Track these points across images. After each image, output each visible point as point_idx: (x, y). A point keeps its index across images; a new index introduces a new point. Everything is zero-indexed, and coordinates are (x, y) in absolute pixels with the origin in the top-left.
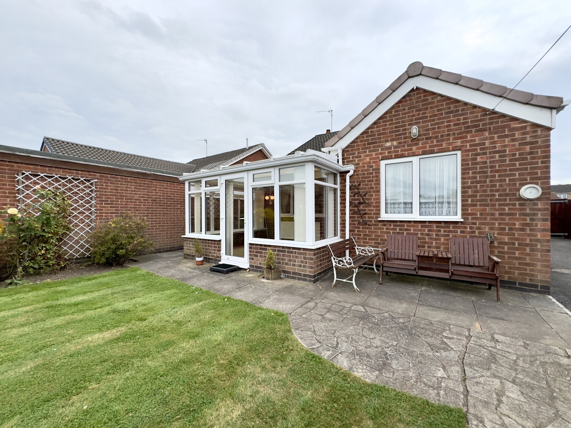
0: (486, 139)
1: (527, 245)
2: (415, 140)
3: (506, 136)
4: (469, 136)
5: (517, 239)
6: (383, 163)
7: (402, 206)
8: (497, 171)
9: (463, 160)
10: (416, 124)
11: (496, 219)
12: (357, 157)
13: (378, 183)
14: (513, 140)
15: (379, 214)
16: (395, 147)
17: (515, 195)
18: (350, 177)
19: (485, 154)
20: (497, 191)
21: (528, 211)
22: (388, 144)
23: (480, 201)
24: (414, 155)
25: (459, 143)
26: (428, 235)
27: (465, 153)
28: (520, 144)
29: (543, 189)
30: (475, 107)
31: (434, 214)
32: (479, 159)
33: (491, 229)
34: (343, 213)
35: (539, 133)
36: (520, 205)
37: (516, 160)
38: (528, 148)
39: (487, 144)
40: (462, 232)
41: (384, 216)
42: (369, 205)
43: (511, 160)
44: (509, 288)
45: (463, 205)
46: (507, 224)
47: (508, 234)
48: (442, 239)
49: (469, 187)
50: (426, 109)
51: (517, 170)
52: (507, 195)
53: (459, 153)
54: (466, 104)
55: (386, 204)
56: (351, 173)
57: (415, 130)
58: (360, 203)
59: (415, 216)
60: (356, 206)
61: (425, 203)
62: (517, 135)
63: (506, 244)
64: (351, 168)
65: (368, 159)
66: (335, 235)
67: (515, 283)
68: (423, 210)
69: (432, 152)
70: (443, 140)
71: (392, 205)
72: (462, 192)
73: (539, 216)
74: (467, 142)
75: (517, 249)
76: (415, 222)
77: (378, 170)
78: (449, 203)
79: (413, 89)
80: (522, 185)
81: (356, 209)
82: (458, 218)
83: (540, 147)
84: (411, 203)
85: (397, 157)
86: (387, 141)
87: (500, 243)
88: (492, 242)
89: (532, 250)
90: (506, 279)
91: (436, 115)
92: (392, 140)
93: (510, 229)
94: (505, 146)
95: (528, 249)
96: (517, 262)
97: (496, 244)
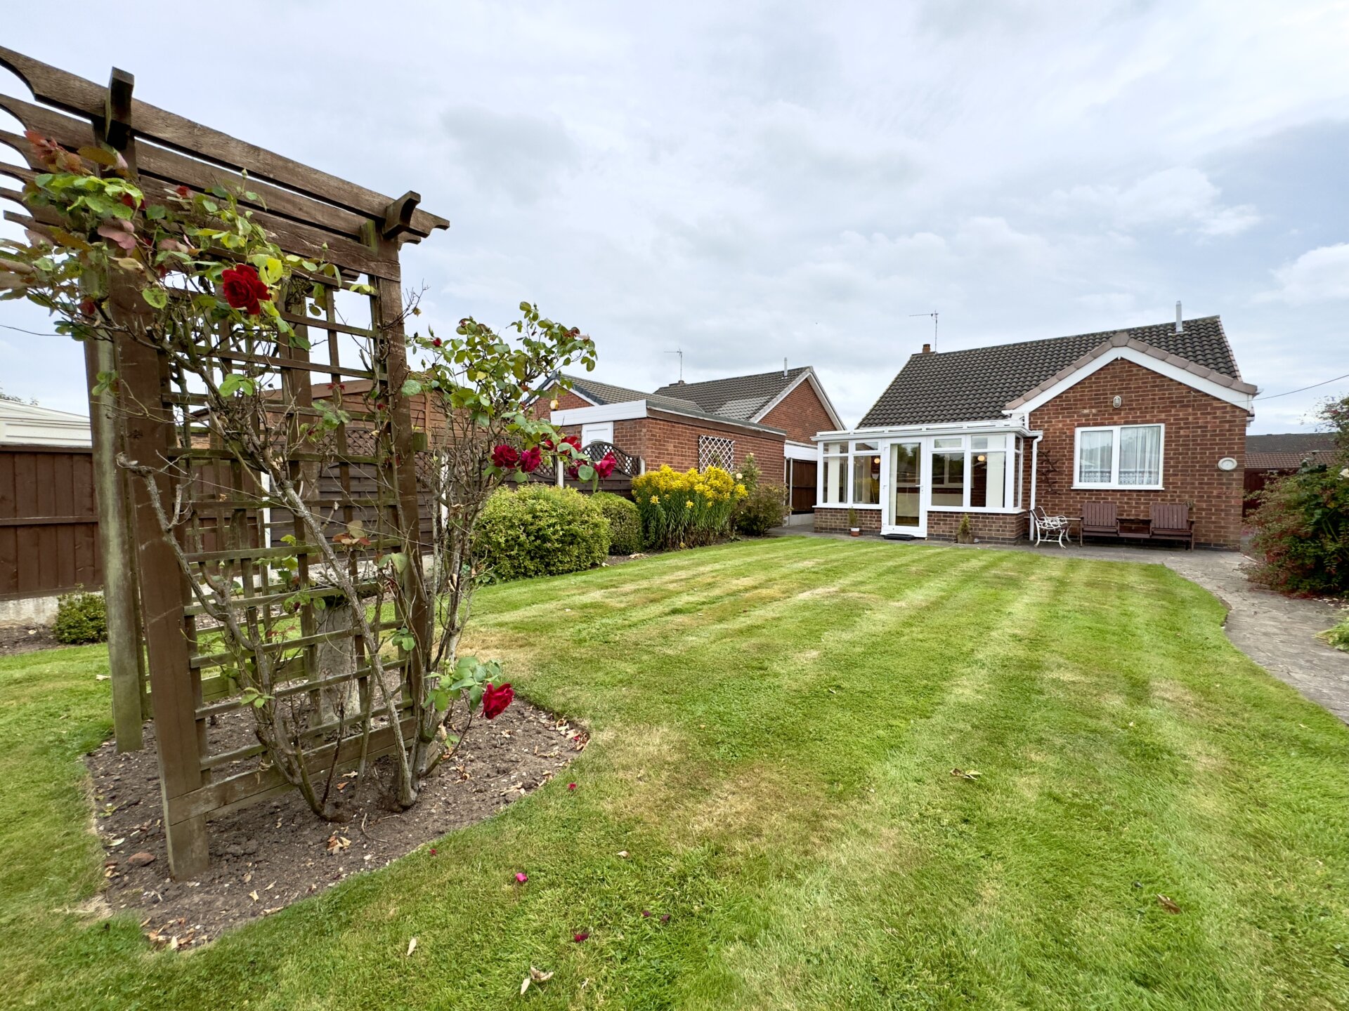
0: (1189, 414)
1: (1222, 510)
2: (1117, 410)
3: (1209, 414)
4: (1173, 410)
5: (1214, 506)
6: (1078, 431)
7: (1099, 474)
8: (1199, 445)
9: (1166, 433)
10: (1118, 393)
11: (1196, 488)
12: (1047, 422)
13: (1072, 451)
14: (1215, 418)
15: (1072, 483)
16: (1094, 415)
17: (1213, 466)
18: (1038, 443)
19: (1188, 428)
20: (1198, 462)
21: (1224, 481)
22: (1086, 411)
23: (1182, 471)
24: (1115, 424)
25: (1163, 416)
26: (1127, 503)
27: (1168, 425)
28: (1220, 422)
29: (1238, 462)
30: (1180, 384)
31: (1134, 483)
32: (1182, 432)
33: (1191, 497)
34: (1027, 481)
35: (1237, 413)
36: (1218, 475)
37: (1216, 435)
38: (1227, 426)
39: (1191, 418)
40: (1163, 500)
41: (1077, 485)
42: (1060, 473)
43: (1211, 436)
44: (1205, 549)
45: (1164, 475)
46: (1205, 492)
47: (1206, 501)
48: (1142, 507)
49: (1171, 458)
50: (1131, 380)
51: (1217, 444)
52: (1207, 466)
53: (1163, 425)
54: (1171, 380)
55: (1081, 472)
56: (1040, 438)
57: (1117, 400)
58: (1049, 471)
59: (1114, 484)
60: (1043, 474)
61: (1125, 472)
62: (1219, 413)
63: (1203, 510)
64: (1040, 434)
65: (1060, 425)
66: (1016, 505)
67: (1210, 544)
68: (1122, 479)
69: (1136, 423)
70: (1147, 412)
71: (1087, 474)
72: (1165, 463)
73: (1234, 485)
74: (1171, 415)
75: (1213, 514)
76: (1113, 491)
77: (1072, 437)
78: (1150, 472)
79: (1117, 359)
80: (1221, 458)
81: (1043, 477)
82: (1160, 487)
83: (1237, 426)
84: (1110, 472)
85: (1096, 425)
86: (1085, 408)
87: (1198, 509)
88: (1191, 509)
89: (1226, 515)
90: (1203, 541)
91: (1140, 387)
92: (1091, 407)
93: (1208, 497)
94: (1207, 422)
95: (1223, 515)
96: (1213, 526)
97: (1194, 510)
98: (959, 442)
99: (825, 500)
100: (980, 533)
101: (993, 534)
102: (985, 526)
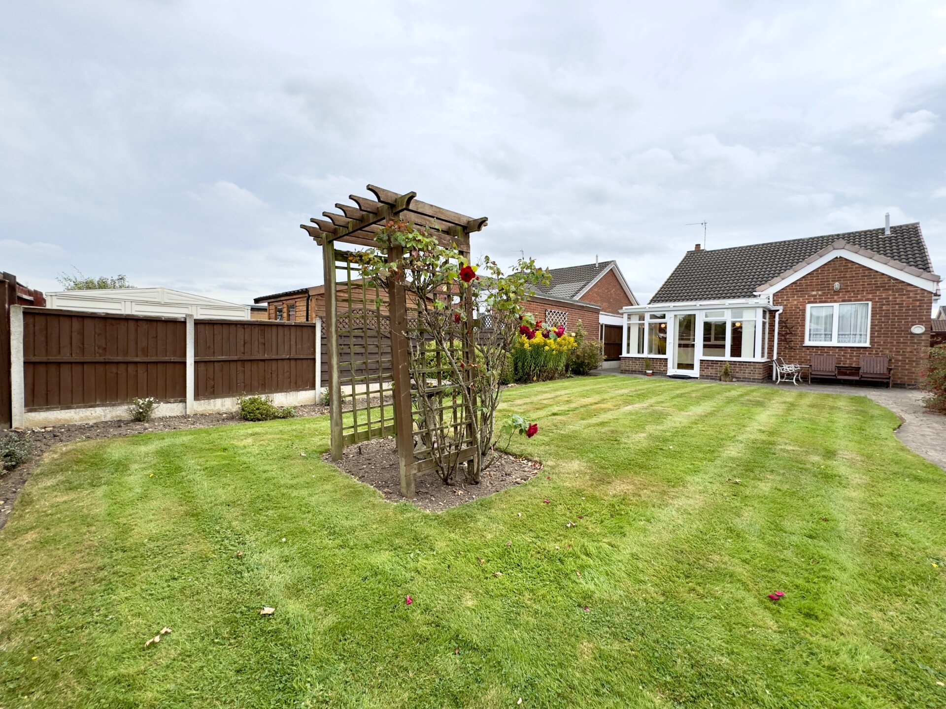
0: (890, 295)
1: (914, 361)
2: (837, 293)
3: (904, 295)
4: (878, 292)
5: (907, 358)
6: (808, 306)
7: (823, 336)
8: (896, 316)
9: (872, 308)
10: (838, 281)
11: (894, 346)
12: (786, 300)
13: (804, 320)
14: (908, 298)
15: (803, 341)
16: (820, 295)
17: (907, 331)
18: (780, 314)
19: (889, 305)
20: (896, 328)
21: (916, 341)
22: (814, 293)
23: (884, 334)
24: (835, 301)
25: (870, 296)
26: (843, 356)
27: (874, 303)
28: (913, 301)
29: (926, 328)
30: (883, 274)
31: (849, 342)
32: (884, 308)
33: (891, 352)
34: (771, 340)
35: (926, 294)
36: (911, 337)
37: (910, 310)
38: (918, 303)
39: (891, 298)
40: (869, 354)
41: (807, 343)
42: (795, 335)
43: (906, 310)
44: (901, 388)
45: (871, 337)
46: (901, 349)
47: (901, 355)
48: (854, 358)
49: (876, 325)
50: (847, 272)
51: (910, 316)
52: (902, 331)
53: (870, 303)
54: (877, 272)
55: (810, 335)
56: (781, 311)
57: (837, 285)
58: (787, 334)
59: (834, 343)
60: (783, 336)
61: (842, 335)
62: (911, 295)
63: (899, 361)
64: (781, 309)
65: (795, 302)
66: (763, 356)
67: (904, 384)
68: (840, 339)
69: (850, 301)
70: (858, 294)
71: (814, 335)
72: (871, 328)
73: (923, 344)
74: (876, 296)
75: (907, 364)
76: (833, 347)
77: (804, 311)
78: (861, 335)
79: (837, 258)
80: (913, 325)
81: (783, 338)
82: (868, 345)
83: (926, 303)
84: (831, 335)
85: (821, 302)
86: (813, 291)
87: (896, 360)
88: (890, 360)
89: (917, 364)
90: (899, 382)
91: (854, 277)
92: (818, 290)
93: (903, 352)
94: (903, 301)
95: (914, 364)
96: (906, 372)
97: (893, 361)
98: (723, 316)
99: (628, 352)
100: (737, 375)
101: (747, 375)
102: (741, 370)
